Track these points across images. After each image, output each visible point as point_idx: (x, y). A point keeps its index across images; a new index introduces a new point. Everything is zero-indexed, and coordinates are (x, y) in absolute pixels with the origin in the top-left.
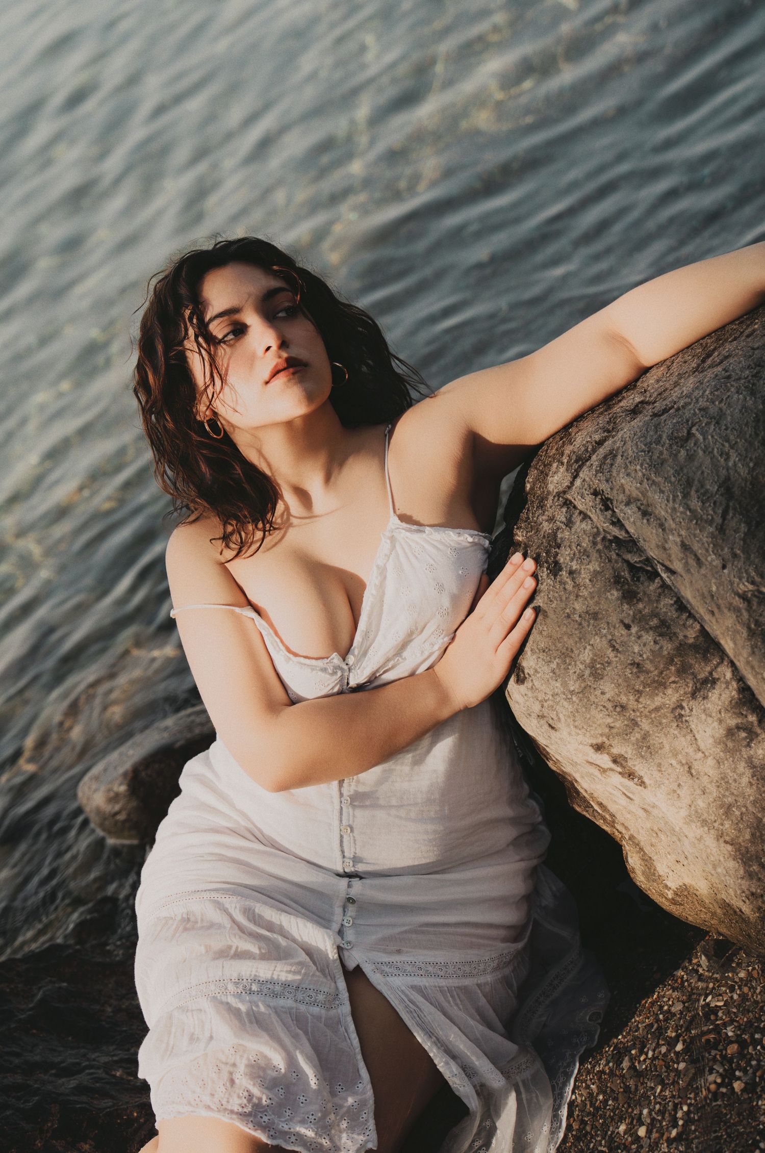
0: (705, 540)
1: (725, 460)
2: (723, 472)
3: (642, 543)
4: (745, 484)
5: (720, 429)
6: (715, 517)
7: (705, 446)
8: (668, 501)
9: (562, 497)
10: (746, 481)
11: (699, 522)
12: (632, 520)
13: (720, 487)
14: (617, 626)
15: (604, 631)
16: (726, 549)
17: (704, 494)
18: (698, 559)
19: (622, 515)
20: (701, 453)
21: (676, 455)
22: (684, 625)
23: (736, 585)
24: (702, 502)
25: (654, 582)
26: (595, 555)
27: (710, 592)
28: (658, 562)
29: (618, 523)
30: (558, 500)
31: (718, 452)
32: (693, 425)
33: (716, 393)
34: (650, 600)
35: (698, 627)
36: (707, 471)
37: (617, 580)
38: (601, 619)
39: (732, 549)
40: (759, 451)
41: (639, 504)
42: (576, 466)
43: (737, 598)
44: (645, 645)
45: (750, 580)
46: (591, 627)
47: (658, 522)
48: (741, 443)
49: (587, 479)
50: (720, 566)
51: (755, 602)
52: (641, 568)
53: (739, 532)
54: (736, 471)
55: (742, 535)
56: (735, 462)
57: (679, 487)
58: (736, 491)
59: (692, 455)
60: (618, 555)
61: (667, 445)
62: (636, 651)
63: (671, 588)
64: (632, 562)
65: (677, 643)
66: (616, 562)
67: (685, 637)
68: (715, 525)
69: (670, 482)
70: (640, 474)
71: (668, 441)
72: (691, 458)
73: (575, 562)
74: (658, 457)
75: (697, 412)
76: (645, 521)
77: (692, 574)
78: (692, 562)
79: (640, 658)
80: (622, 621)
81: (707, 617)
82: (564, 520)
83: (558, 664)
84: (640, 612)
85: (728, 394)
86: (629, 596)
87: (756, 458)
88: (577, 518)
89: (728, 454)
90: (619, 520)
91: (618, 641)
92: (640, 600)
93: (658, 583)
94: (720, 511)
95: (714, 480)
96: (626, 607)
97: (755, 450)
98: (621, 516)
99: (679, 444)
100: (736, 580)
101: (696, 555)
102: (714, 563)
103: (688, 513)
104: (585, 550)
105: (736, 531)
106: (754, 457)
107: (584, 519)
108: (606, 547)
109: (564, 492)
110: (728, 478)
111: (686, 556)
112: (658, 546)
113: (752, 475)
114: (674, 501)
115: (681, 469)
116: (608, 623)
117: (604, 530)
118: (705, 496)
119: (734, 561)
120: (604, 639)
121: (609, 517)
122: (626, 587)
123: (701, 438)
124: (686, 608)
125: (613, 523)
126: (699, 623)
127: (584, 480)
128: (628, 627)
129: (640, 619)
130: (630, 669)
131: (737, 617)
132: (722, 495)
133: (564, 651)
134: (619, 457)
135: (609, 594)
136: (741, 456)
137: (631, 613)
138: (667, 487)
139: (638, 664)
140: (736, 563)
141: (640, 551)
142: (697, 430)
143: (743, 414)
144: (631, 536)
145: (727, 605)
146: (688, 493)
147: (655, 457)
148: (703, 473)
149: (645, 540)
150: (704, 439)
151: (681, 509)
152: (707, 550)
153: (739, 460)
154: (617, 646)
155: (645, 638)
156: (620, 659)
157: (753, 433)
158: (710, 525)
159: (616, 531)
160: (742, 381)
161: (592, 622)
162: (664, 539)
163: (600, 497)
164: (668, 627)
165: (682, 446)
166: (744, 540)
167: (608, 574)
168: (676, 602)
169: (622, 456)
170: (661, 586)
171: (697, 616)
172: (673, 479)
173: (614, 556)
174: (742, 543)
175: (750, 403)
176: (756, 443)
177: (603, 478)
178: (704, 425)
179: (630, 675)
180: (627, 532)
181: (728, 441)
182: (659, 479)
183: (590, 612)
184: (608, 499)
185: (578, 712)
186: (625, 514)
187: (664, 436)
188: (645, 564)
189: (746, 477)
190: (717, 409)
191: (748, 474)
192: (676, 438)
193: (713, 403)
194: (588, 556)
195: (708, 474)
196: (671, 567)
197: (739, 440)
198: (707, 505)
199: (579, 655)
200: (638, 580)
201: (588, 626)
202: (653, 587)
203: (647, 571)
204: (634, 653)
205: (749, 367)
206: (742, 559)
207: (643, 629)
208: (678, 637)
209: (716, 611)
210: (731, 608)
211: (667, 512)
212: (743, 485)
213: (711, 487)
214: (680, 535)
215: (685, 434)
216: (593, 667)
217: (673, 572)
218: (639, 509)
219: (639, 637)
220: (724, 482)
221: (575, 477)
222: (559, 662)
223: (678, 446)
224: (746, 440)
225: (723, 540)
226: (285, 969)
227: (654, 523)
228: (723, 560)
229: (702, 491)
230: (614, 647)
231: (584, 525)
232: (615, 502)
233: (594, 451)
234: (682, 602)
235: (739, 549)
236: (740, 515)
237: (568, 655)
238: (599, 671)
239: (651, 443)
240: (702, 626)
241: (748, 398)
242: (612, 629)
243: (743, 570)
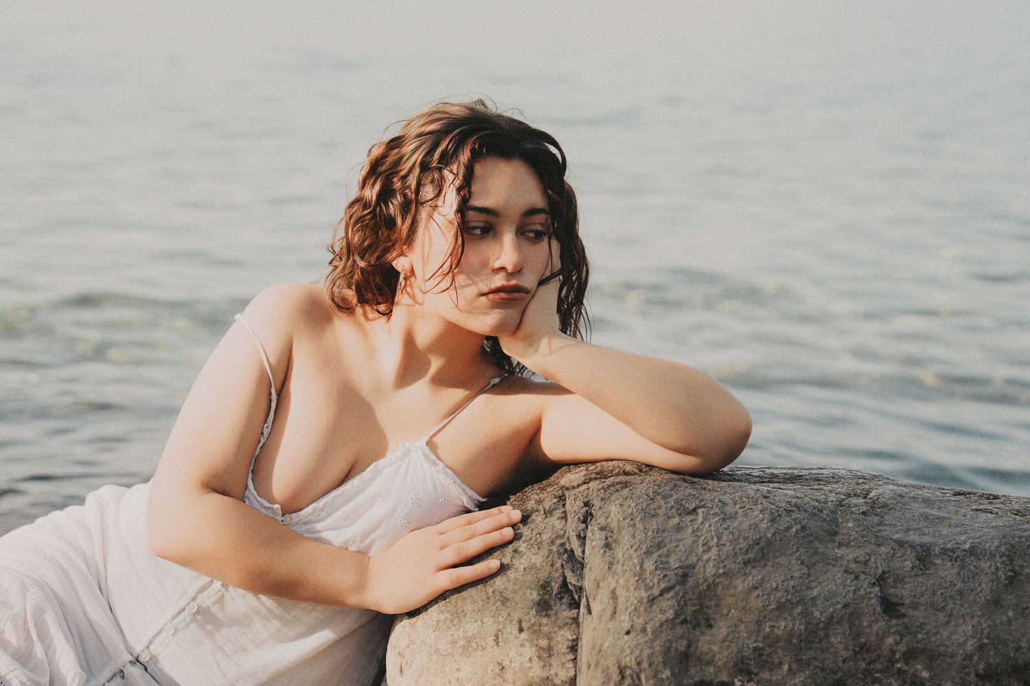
0: (632, 599)
1: (704, 551)
2: (693, 559)
3: (586, 570)
4: (703, 582)
5: (721, 525)
6: (655, 587)
7: (698, 528)
8: (631, 547)
9: (562, 491)
10: (706, 581)
11: (640, 581)
12: (594, 543)
13: (680, 567)
14: (514, 622)
15: (501, 619)
16: (641, 619)
17: (662, 563)
18: (615, 613)
19: (591, 534)
20: (690, 530)
21: (669, 518)
22: (563, 664)
23: (624, 654)
24: (656, 567)
25: (570, 610)
26: (545, 551)
27: (601, 646)
28: (586, 595)
29: (582, 539)
30: (558, 491)
31: (703, 541)
32: (703, 507)
33: (744, 499)
34: (555, 622)
35: (572, 674)
36: (681, 547)
37: (545, 586)
38: (507, 607)
39: (646, 623)
40: (737, 566)
41: (609, 535)
42: (594, 476)
43: (616, 666)
44: (520, 655)
45: (638, 660)
46: (494, 607)
47: (611, 559)
48: (728, 548)
49: (591, 490)
50: (626, 630)
51: (628, 681)
52: (571, 591)
53: (663, 614)
54: (704, 566)
55: (664, 619)
56: (710, 558)
57: (649, 542)
58: (691, 582)
59: (682, 527)
60: (562, 566)
61: (669, 505)
62: (511, 655)
63: (578, 627)
64: (568, 581)
65: (545, 675)
66: (556, 571)
67: (556, 674)
68: (649, 593)
69: (646, 534)
70: (630, 511)
71: (673, 503)
72: (679, 528)
73: (525, 545)
74: (654, 509)
75: (717, 500)
76: (602, 551)
77: (601, 622)
78: (609, 612)
79: (509, 664)
80: (520, 622)
81: (584, 668)
82: (547, 508)
83: (446, 618)
84: (540, 626)
85: (753, 507)
86: (543, 607)
87: (730, 568)
88: (558, 513)
89: (709, 549)
90: (585, 537)
91: (505, 636)
92: (548, 616)
93: (573, 614)
94: (663, 586)
95: (680, 558)
96: (533, 612)
97: (735, 562)
98: (589, 534)
99: (679, 512)
100: (628, 651)
101: (615, 608)
102: (623, 624)
103: (638, 568)
104: (541, 542)
105: (662, 612)
106: (728, 567)
107: (562, 518)
108: (558, 552)
109: (567, 489)
110: (693, 566)
111: (609, 603)
112: (595, 580)
113: (714, 580)
114: (636, 550)
115: (664, 531)
116: (509, 615)
117: (568, 538)
118: (661, 566)
119: (639, 634)
120: (495, 625)
121: (580, 529)
122: (548, 597)
123: (700, 519)
124: (577, 651)
125: (579, 536)
126: (576, 671)
127: (588, 489)
128: (521, 630)
129: (536, 631)
130: (494, 667)
131: (604, 682)
132: (676, 575)
133: (459, 611)
134: (628, 489)
135: (529, 591)
136: (719, 558)
137: (533, 621)
138: (640, 536)
139: (503, 668)
140: (639, 637)
141: (581, 577)
142: (703, 512)
143: (750, 529)
144: (583, 558)
145: (605, 668)
146: (652, 553)
147: (652, 507)
148: (677, 546)
149: (590, 569)
150: (702, 523)
151: (636, 561)
152: (626, 609)
153: (715, 560)
154: (500, 640)
155: (526, 649)
156: (494, 652)
157: (745, 548)
158: (646, 591)
159: (575, 545)
160: (773, 507)
161: (499, 604)
162: (604, 576)
163: (587, 508)
164: (550, 656)
165: (679, 515)
166: (662, 625)
167: (543, 575)
168: (573, 640)
169: (630, 490)
170: (573, 619)
171: (579, 664)
172: (650, 533)
173: (558, 565)
174: (658, 624)
175: (763, 526)
176: (740, 558)
177: (602, 495)
178: (712, 512)
179: (490, 671)
180: (583, 552)
181: (719, 538)
182: (640, 526)
183: (504, 595)
184: (591, 515)
185: (428, 670)
186: (593, 535)
187: (675, 497)
188: (576, 591)
189: (708, 578)
190: (733, 510)
191: (713, 576)
192: (681, 505)
193: (735, 504)
194: (539, 548)
195: (681, 550)
196: (591, 605)
197: (728, 544)
198: (658, 572)
199: (467, 624)
200: (561, 599)
201: (493, 605)
202: (568, 614)
203: (573, 598)
204: (508, 655)
205: (789, 503)
206: (647, 638)
207: (531, 641)
208: (550, 670)
209: (593, 665)
210: (606, 672)
211: (624, 555)
212: (701, 582)
213: (674, 562)
214: (617, 582)
215: (691, 508)
216: (469, 642)
217: (590, 612)
218: (607, 539)
219: (522, 646)
220: (687, 567)
221: (585, 483)
222: (448, 617)
223: (677, 512)
224: (733, 549)
225: (646, 610)
226: (21, 678)
227: (607, 559)
228: (632, 627)
229: (664, 559)
230: (498, 638)
231: (557, 523)
232: (594, 520)
233: (617, 475)
234: (577, 645)
235: (651, 628)
236: (676, 601)
237: (458, 617)
238: (470, 649)
239: (659, 494)
240: (575, 676)
241: (765, 521)
242: (509, 622)
243: (640, 647)
